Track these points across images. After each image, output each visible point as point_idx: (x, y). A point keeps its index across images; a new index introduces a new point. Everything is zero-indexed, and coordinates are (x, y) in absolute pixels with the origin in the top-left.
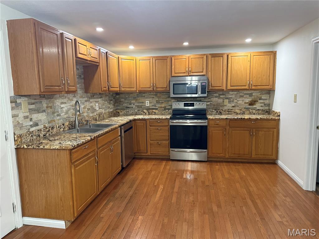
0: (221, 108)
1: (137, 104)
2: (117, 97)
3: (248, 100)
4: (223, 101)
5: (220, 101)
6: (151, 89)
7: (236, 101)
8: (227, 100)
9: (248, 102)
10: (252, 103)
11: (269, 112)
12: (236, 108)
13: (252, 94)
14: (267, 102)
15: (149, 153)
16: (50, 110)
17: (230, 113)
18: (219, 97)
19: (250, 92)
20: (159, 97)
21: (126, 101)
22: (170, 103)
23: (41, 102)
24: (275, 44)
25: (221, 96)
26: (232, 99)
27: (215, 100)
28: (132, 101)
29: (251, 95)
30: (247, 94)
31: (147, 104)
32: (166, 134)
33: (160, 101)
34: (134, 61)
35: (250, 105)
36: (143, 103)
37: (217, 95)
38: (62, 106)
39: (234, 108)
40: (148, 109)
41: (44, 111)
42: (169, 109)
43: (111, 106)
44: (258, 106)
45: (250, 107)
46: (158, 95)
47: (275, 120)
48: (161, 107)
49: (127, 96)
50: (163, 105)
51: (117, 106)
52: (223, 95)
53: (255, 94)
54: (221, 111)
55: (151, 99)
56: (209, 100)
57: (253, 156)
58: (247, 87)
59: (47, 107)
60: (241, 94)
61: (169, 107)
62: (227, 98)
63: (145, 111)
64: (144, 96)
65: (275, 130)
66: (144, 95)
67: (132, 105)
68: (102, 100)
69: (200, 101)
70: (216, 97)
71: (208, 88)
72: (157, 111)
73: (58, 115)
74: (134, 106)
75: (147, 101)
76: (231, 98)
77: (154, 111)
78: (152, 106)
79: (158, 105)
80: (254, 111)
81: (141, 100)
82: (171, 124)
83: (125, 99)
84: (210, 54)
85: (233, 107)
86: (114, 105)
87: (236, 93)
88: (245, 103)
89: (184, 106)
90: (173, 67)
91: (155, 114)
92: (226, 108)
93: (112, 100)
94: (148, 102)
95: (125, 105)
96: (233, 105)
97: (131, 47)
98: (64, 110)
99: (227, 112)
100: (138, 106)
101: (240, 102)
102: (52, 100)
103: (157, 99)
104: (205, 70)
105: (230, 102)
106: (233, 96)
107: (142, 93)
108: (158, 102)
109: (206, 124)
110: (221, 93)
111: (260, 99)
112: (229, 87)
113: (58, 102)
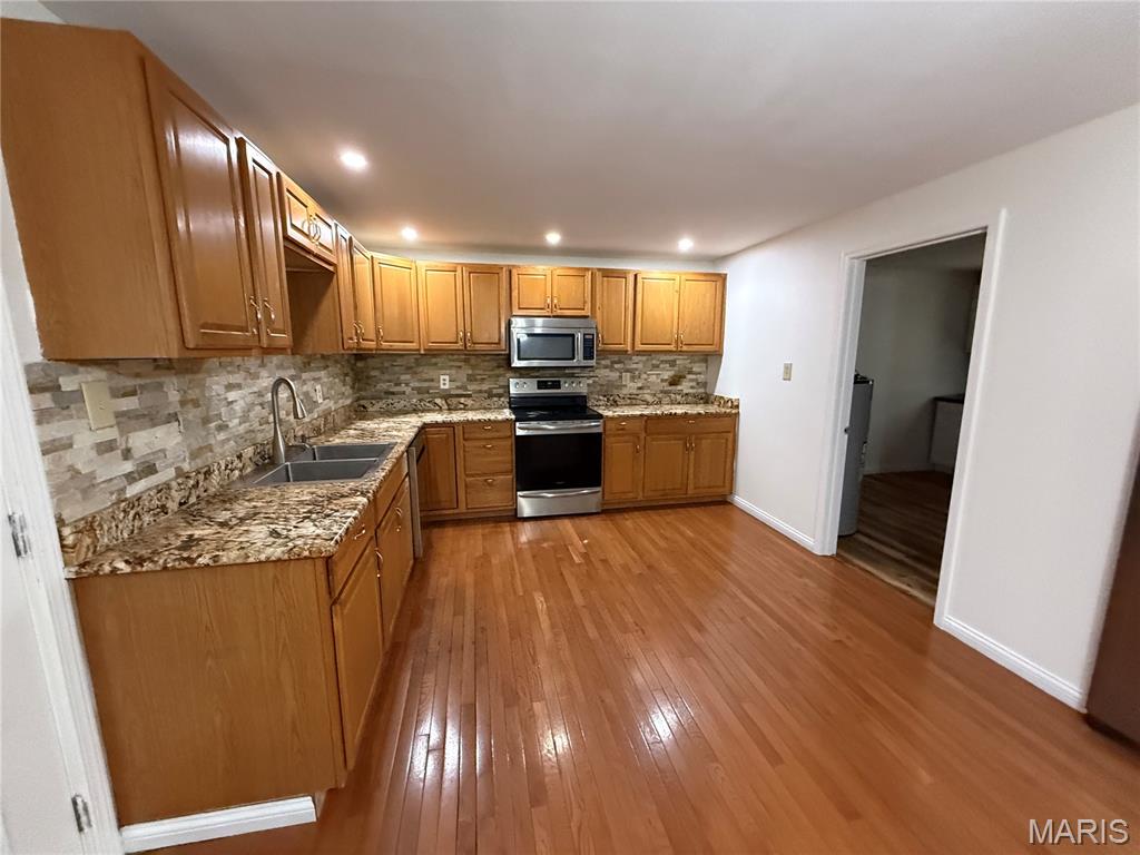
0: (615, 392)
1: (417, 385)
2: (360, 364)
3: (667, 375)
4: (621, 377)
5: (614, 375)
6: (460, 345)
7: (645, 376)
8: (628, 374)
9: (666, 377)
10: (675, 381)
11: (706, 399)
12: (645, 391)
13: (675, 361)
14: (701, 378)
15: (463, 508)
16: (192, 414)
17: (634, 401)
19: (672, 358)
20: (473, 367)
21: (387, 377)
22: (502, 382)
23: (160, 386)
24: (724, 258)
25: (616, 366)
26: (637, 373)
27: (604, 374)
28: (403, 377)
29: (673, 364)
30: (666, 362)
31: (445, 383)
32: (505, 457)
33: (479, 377)
34: (413, 271)
35: (671, 384)
36: (432, 380)
37: (608, 362)
38: (232, 396)
39: (641, 392)
40: (447, 396)
41: (174, 417)
42: (500, 396)
43: (347, 390)
44: (685, 387)
45: (670, 388)
46: (473, 361)
47: (729, 415)
48: (480, 391)
49: (386, 364)
50: (485, 387)
51: (360, 390)
52: (619, 362)
53: (681, 362)
54: (617, 398)
55: (453, 372)
56: (592, 374)
57: (691, 491)
58: (672, 347)
59: (183, 403)
60: (654, 362)
61: (501, 391)
62: (627, 371)
63: (438, 401)
64: (436, 364)
65: (731, 435)
66: (434, 360)
67: (403, 388)
68: (329, 375)
69: (572, 375)
70: (606, 367)
71: (597, 345)
72: (469, 402)
73: (222, 428)
74: (408, 390)
75: (442, 377)
76: (636, 369)
77: (462, 400)
78: (458, 388)
79: (472, 387)
80: (679, 397)
81: (429, 373)
82: (520, 432)
83: (383, 370)
84: (599, 270)
85: (640, 388)
86: (353, 388)
87: (644, 358)
88: (662, 380)
89: (539, 388)
90: (515, 294)
91: (466, 408)
92: (625, 391)
93: (346, 375)
94: (447, 377)
95: (384, 386)
96: (640, 385)
97: (409, 233)
98: (237, 407)
99: (629, 401)
100: (419, 391)
101: (653, 378)
102: (200, 376)
103: (470, 372)
104: (588, 306)
105: (633, 378)
106: (640, 366)
107: (432, 356)
108: (471, 379)
109: (600, 430)
110: (616, 358)
111: (690, 373)
112: (639, 347)
113: (216, 384)
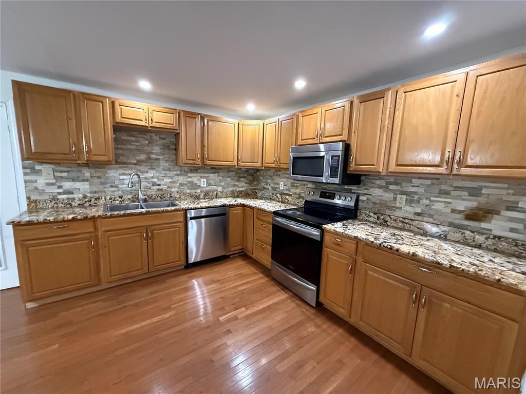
0: (388, 212)
3: (462, 205)
4: (395, 199)
5: (388, 196)
7: (427, 202)
8: (404, 197)
9: (462, 209)
10: (473, 216)
13: (480, 188)
15: (254, 255)
16: (96, 180)
18: (386, 188)
19: (476, 185)
21: (264, 180)
23: (81, 171)
25: (391, 187)
26: (416, 197)
27: (378, 193)
28: (269, 181)
29: (475, 192)
30: (462, 189)
31: (282, 186)
35: (469, 218)
36: (278, 184)
38: (123, 177)
39: (419, 218)
40: (282, 193)
41: (87, 180)
43: (243, 184)
44: (496, 226)
50: (298, 191)
53: (491, 192)
54: (388, 219)
55: (286, 180)
56: (366, 192)
58: (443, 170)
59: (92, 177)
60: (444, 187)
62: (403, 193)
63: (278, 195)
64: (279, 175)
66: (279, 173)
70: (380, 187)
71: (349, 166)
72: (290, 199)
73: (112, 187)
74: (270, 188)
75: (281, 183)
76: (416, 193)
77: (287, 197)
78: (286, 190)
79: (293, 190)
81: (277, 180)
83: (264, 177)
84: (359, 97)
85: (418, 214)
86: (248, 183)
87: (429, 182)
88: (453, 211)
89: (320, 197)
90: (300, 130)
91: (288, 202)
92: (398, 214)
95: (263, 184)
96: (419, 211)
99: (400, 225)
100: (273, 188)
101: (439, 206)
104: (346, 132)
108: (292, 185)
110: (392, 180)
111: (509, 209)
112: (393, 168)
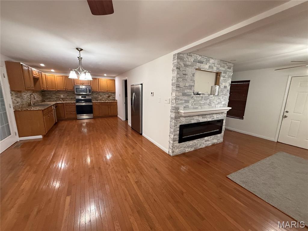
0: (97, 99)
1: (56, 97)
2: (43, 93)
3: (107, 96)
5: (97, 96)
6: (64, 90)
10: (109, 97)
11: (115, 100)
14: (114, 96)
15: (66, 118)
17: (101, 100)
18: (96, 94)
19: (108, 93)
20: (68, 94)
22: (74, 96)
27: (95, 95)
32: (74, 109)
35: (108, 97)
36: (59, 96)
37: (95, 93)
40: (62, 99)
42: (74, 99)
44: (111, 98)
46: (68, 92)
48: (70, 98)
50: (71, 97)
51: (43, 97)
52: (98, 93)
55: (64, 94)
57: (110, 115)
61: (74, 98)
64: (60, 93)
65: (116, 106)
66: (59, 92)
67: (53, 97)
68: (37, 94)
69: (89, 96)
71: (92, 91)
78: (65, 97)
79: (68, 97)
80: (109, 100)
82: (76, 105)
83: (48, 94)
90: (75, 81)
92: (99, 99)
93: (40, 94)
95: (49, 97)
97: (53, 70)
100: (56, 98)
101: (104, 96)
102: (21, 93)
103: (67, 94)
105: (100, 96)
106: (102, 94)
108: (68, 96)
111: (112, 95)
